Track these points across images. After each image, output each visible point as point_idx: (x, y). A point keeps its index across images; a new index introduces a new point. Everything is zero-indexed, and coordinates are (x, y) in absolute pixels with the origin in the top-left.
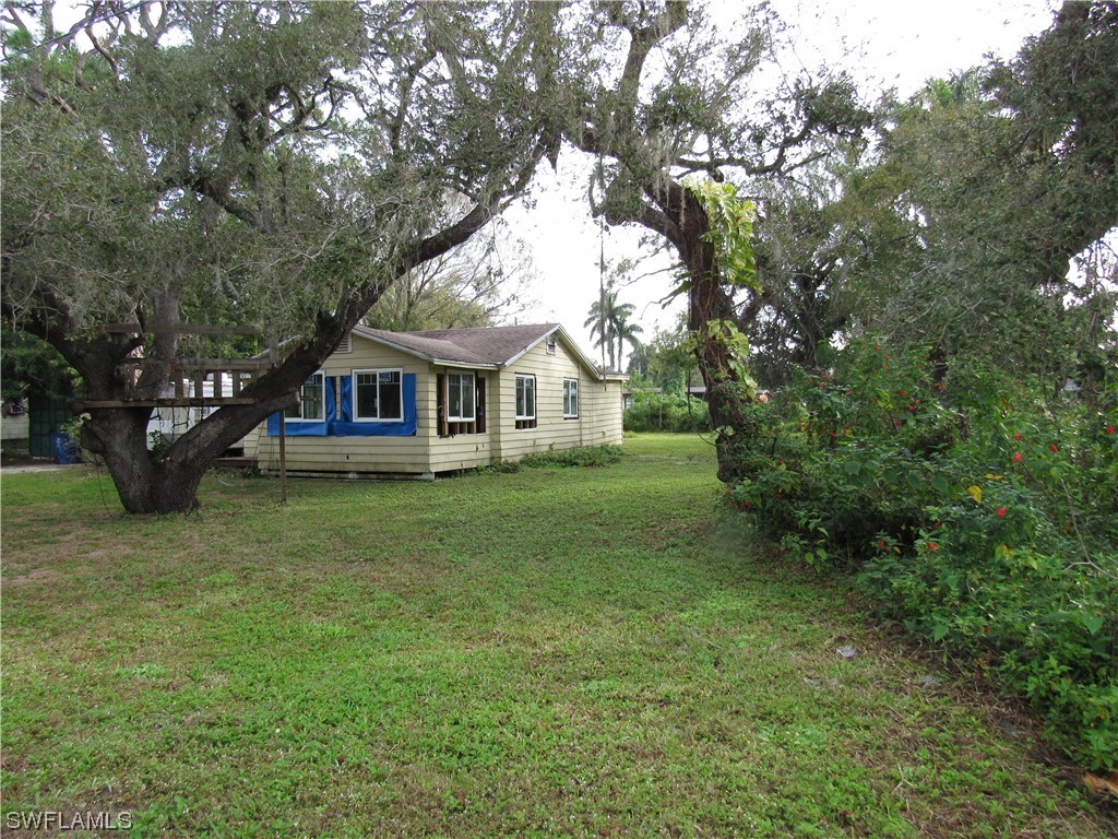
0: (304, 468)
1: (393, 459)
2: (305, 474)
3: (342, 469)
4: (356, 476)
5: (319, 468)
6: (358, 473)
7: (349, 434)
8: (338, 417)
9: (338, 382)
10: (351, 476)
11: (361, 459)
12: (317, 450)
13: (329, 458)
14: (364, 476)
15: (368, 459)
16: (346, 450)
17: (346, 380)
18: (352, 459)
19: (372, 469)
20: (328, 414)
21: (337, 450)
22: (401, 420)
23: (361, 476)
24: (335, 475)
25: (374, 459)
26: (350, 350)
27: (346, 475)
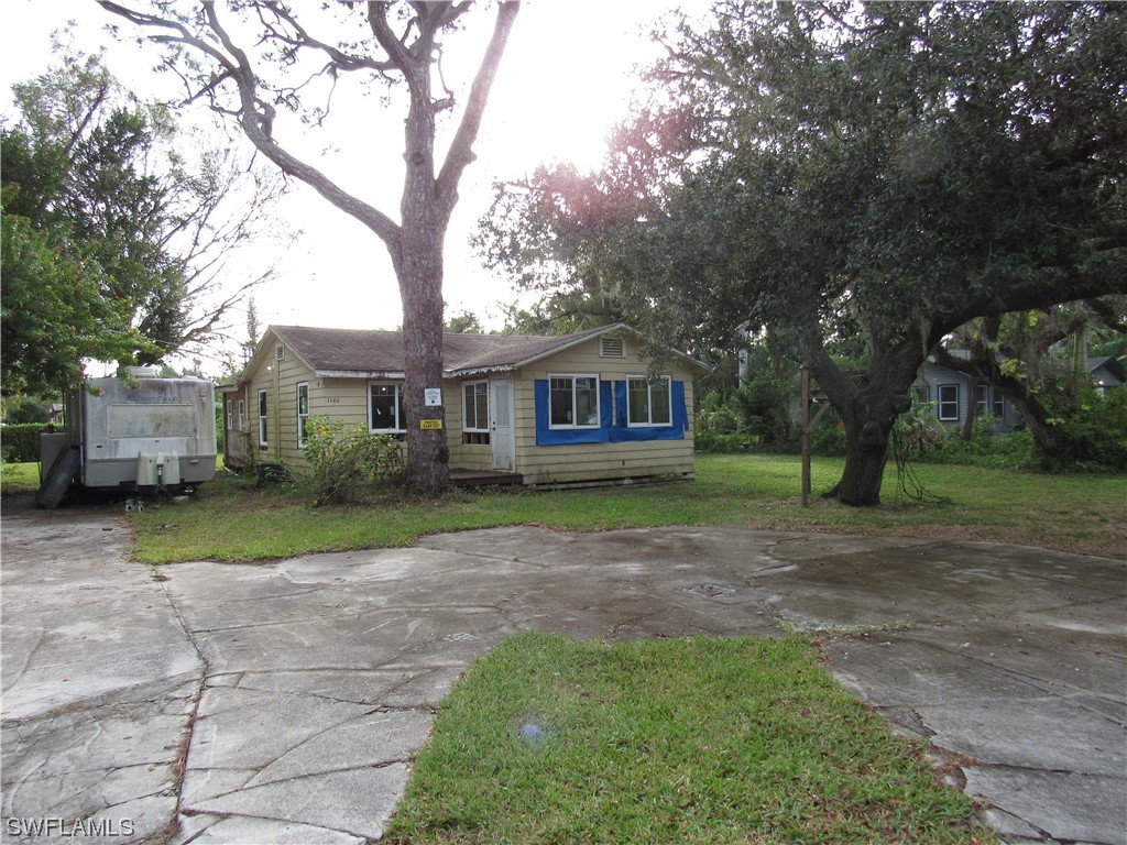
0: (579, 479)
1: (664, 462)
2: (580, 485)
3: (618, 476)
4: (631, 481)
5: (595, 476)
6: (632, 478)
7: (624, 440)
8: (614, 423)
9: (613, 386)
10: (626, 482)
11: (636, 464)
12: (593, 457)
13: (605, 466)
14: (639, 480)
15: (643, 463)
16: (622, 456)
17: (620, 385)
18: (628, 464)
19: (646, 473)
20: (602, 421)
21: (614, 456)
22: (670, 424)
23: (636, 481)
24: (611, 483)
25: (648, 463)
26: (624, 355)
27: (621, 482)
